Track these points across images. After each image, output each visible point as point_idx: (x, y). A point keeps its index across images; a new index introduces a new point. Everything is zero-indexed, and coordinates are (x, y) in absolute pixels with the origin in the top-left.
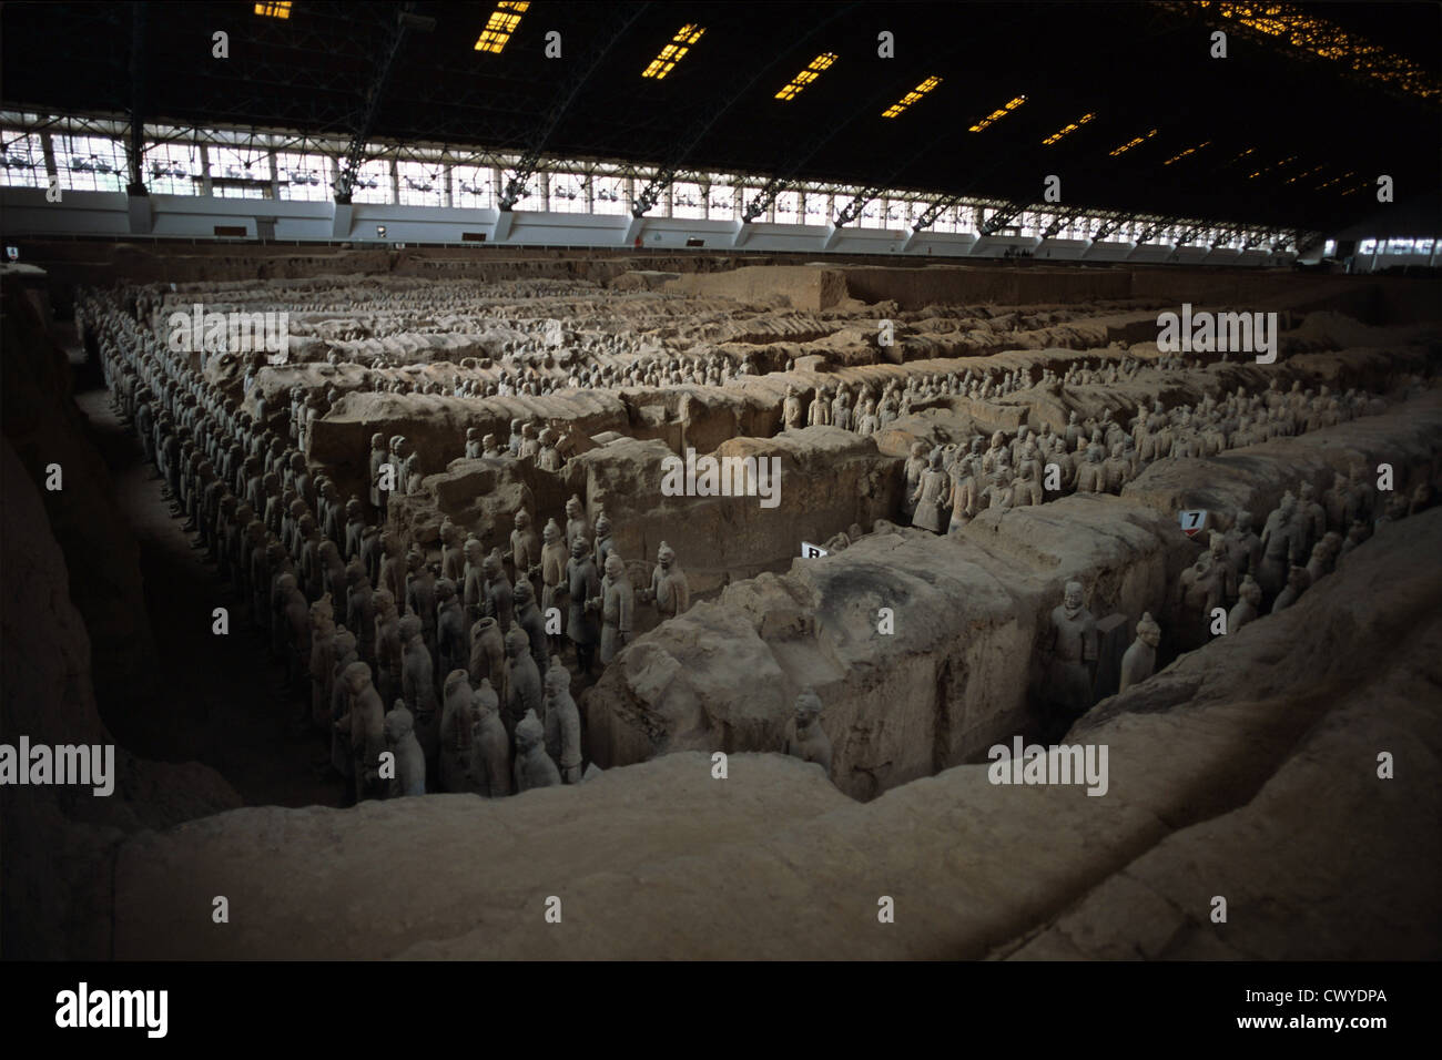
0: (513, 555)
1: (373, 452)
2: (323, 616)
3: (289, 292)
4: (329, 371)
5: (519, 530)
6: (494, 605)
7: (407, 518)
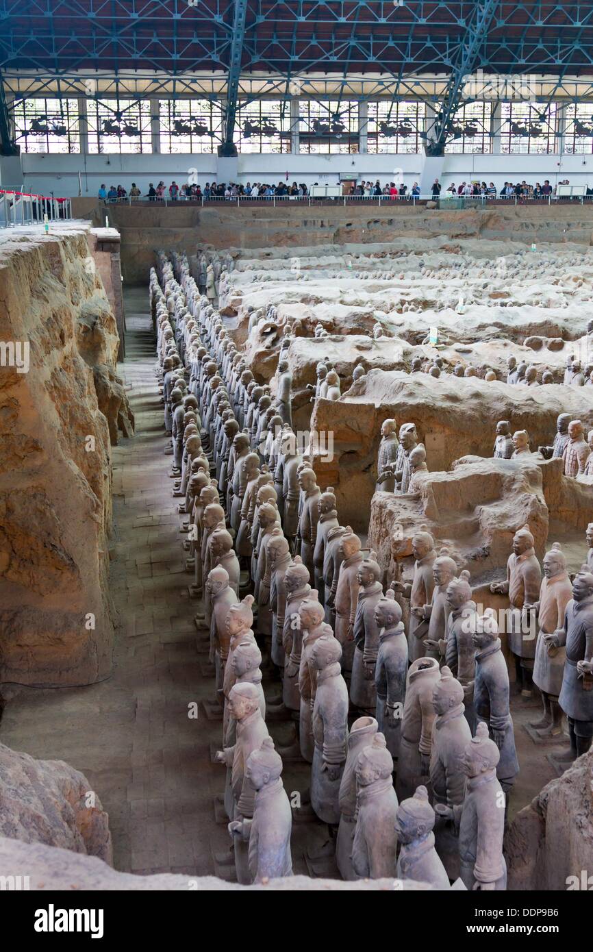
0: (508, 585)
1: (382, 442)
2: (240, 622)
3: (362, 258)
4: (365, 345)
5: (518, 554)
6: (455, 645)
7: (388, 522)
